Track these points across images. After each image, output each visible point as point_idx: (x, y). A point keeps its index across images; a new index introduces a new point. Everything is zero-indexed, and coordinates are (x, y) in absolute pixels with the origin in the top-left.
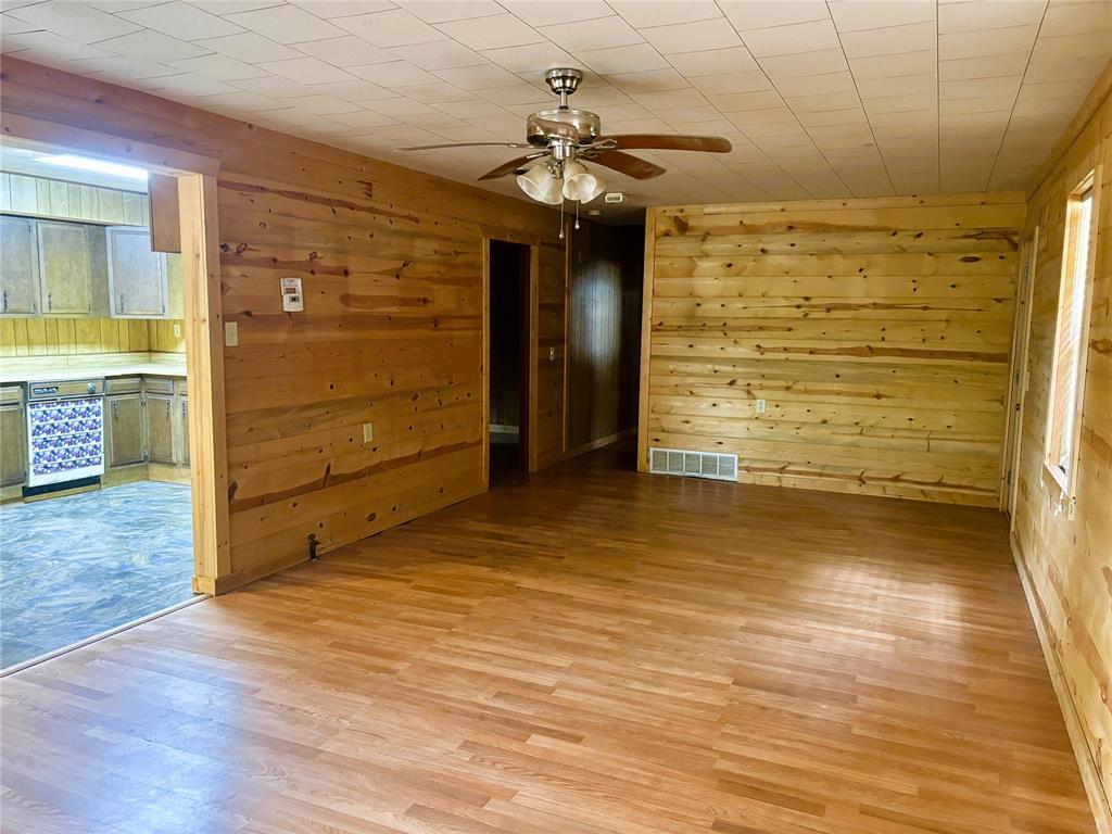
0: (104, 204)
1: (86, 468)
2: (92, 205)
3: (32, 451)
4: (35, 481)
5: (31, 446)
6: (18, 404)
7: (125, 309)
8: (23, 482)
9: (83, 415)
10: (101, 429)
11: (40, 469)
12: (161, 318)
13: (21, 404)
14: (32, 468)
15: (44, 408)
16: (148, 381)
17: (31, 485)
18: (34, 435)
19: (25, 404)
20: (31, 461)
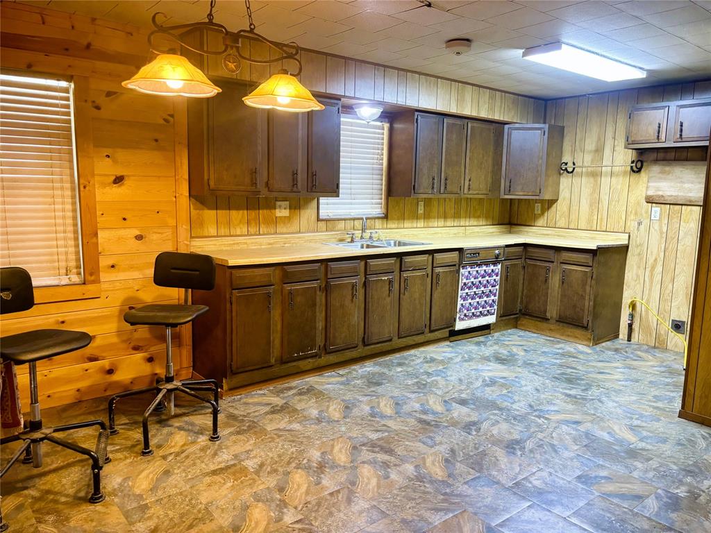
0: (508, 106)
1: (486, 317)
2: (501, 107)
3: (460, 302)
4: (460, 325)
5: (459, 299)
6: (455, 265)
7: (512, 190)
8: (452, 326)
9: (490, 275)
10: (497, 287)
11: (462, 317)
12: (537, 198)
13: (457, 265)
14: (458, 315)
15: (469, 269)
16: (530, 249)
17: (456, 329)
18: (461, 290)
19: (459, 266)
20: (458, 310)
